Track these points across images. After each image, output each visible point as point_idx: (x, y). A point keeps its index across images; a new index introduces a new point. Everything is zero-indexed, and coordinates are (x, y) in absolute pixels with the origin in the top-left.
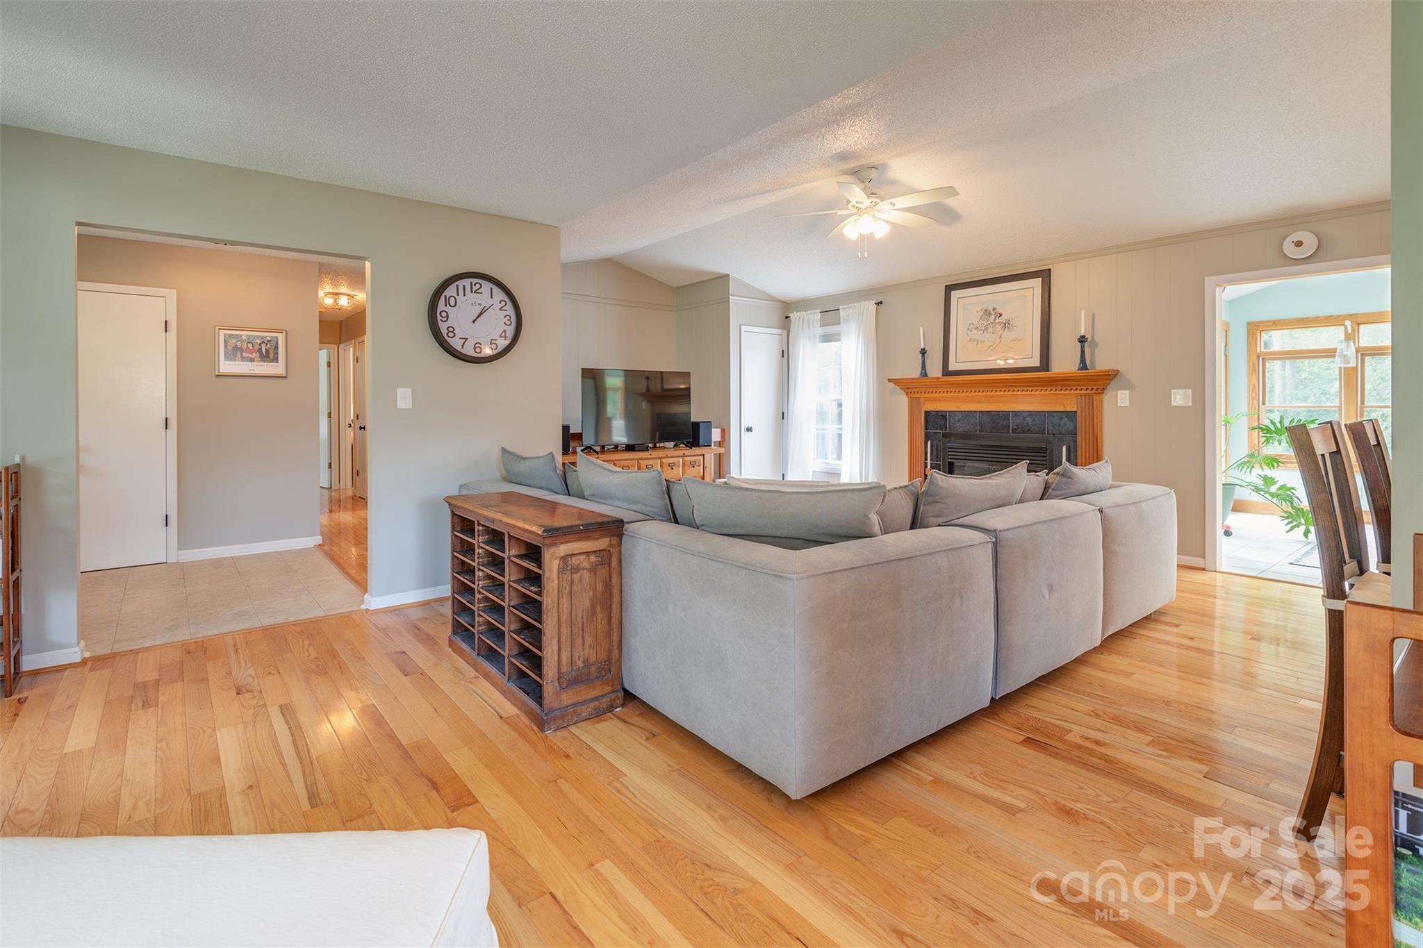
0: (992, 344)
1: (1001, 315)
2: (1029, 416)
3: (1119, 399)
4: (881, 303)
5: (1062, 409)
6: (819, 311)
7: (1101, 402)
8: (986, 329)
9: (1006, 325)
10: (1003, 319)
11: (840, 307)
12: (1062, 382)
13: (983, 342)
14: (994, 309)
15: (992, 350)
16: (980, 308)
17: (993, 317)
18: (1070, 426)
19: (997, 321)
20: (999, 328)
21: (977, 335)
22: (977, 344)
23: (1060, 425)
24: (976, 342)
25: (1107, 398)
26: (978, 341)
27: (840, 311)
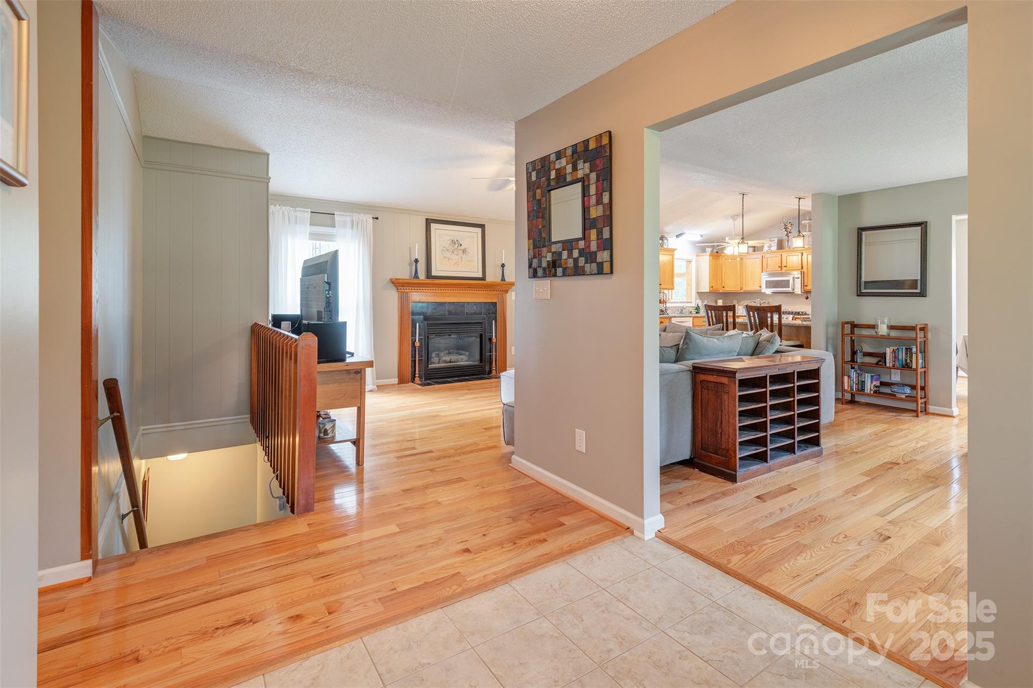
0: (457, 261)
1: (461, 245)
2: (475, 305)
3: (511, 296)
4: (377, 218)
5: (491, 301)
6: (310, 210)
7: (506, 297)
8: (453, 252)
9: (464, 251)
10: (462, 248)
11: (336, 213)
12: (491, 287)
13: (452, 259)
14: (457, 241)
15: (457, 265)
16: (449, 239)
17: (457, 245)
18: (493, 310)
19: (459, 248)
20: (461, 252)
21: (448, 254)
22: (448, 260)
23: (489, 310)
24: (447, 259)
25: (508, 295)
26: (449, 259)
27: (335, 215)
